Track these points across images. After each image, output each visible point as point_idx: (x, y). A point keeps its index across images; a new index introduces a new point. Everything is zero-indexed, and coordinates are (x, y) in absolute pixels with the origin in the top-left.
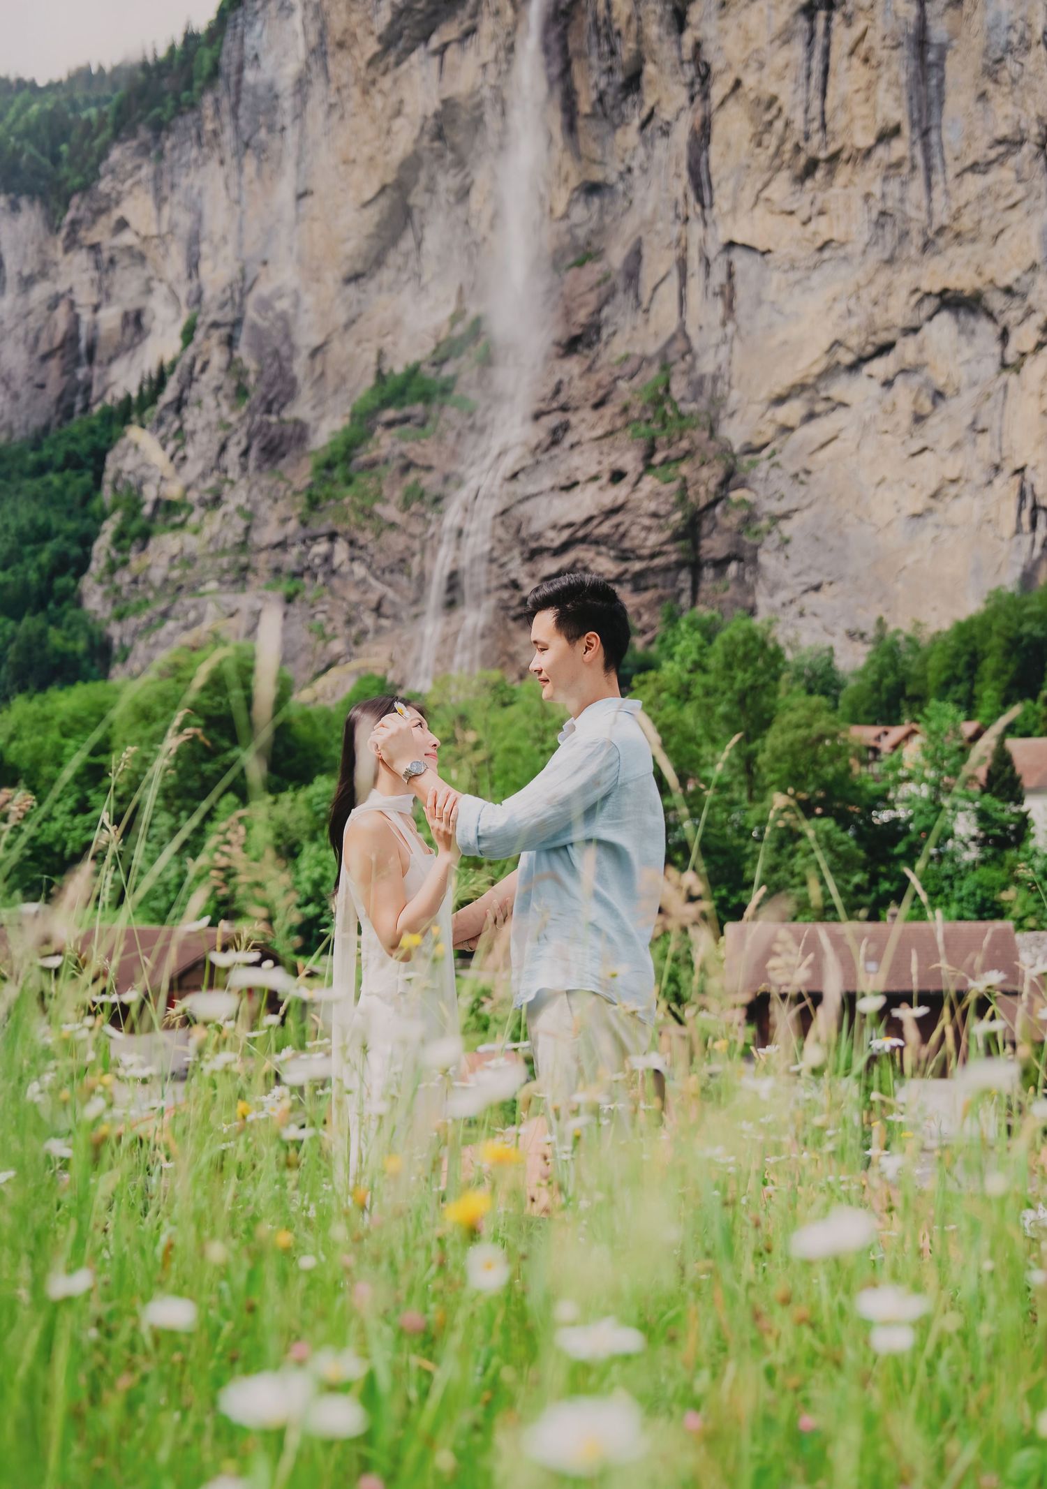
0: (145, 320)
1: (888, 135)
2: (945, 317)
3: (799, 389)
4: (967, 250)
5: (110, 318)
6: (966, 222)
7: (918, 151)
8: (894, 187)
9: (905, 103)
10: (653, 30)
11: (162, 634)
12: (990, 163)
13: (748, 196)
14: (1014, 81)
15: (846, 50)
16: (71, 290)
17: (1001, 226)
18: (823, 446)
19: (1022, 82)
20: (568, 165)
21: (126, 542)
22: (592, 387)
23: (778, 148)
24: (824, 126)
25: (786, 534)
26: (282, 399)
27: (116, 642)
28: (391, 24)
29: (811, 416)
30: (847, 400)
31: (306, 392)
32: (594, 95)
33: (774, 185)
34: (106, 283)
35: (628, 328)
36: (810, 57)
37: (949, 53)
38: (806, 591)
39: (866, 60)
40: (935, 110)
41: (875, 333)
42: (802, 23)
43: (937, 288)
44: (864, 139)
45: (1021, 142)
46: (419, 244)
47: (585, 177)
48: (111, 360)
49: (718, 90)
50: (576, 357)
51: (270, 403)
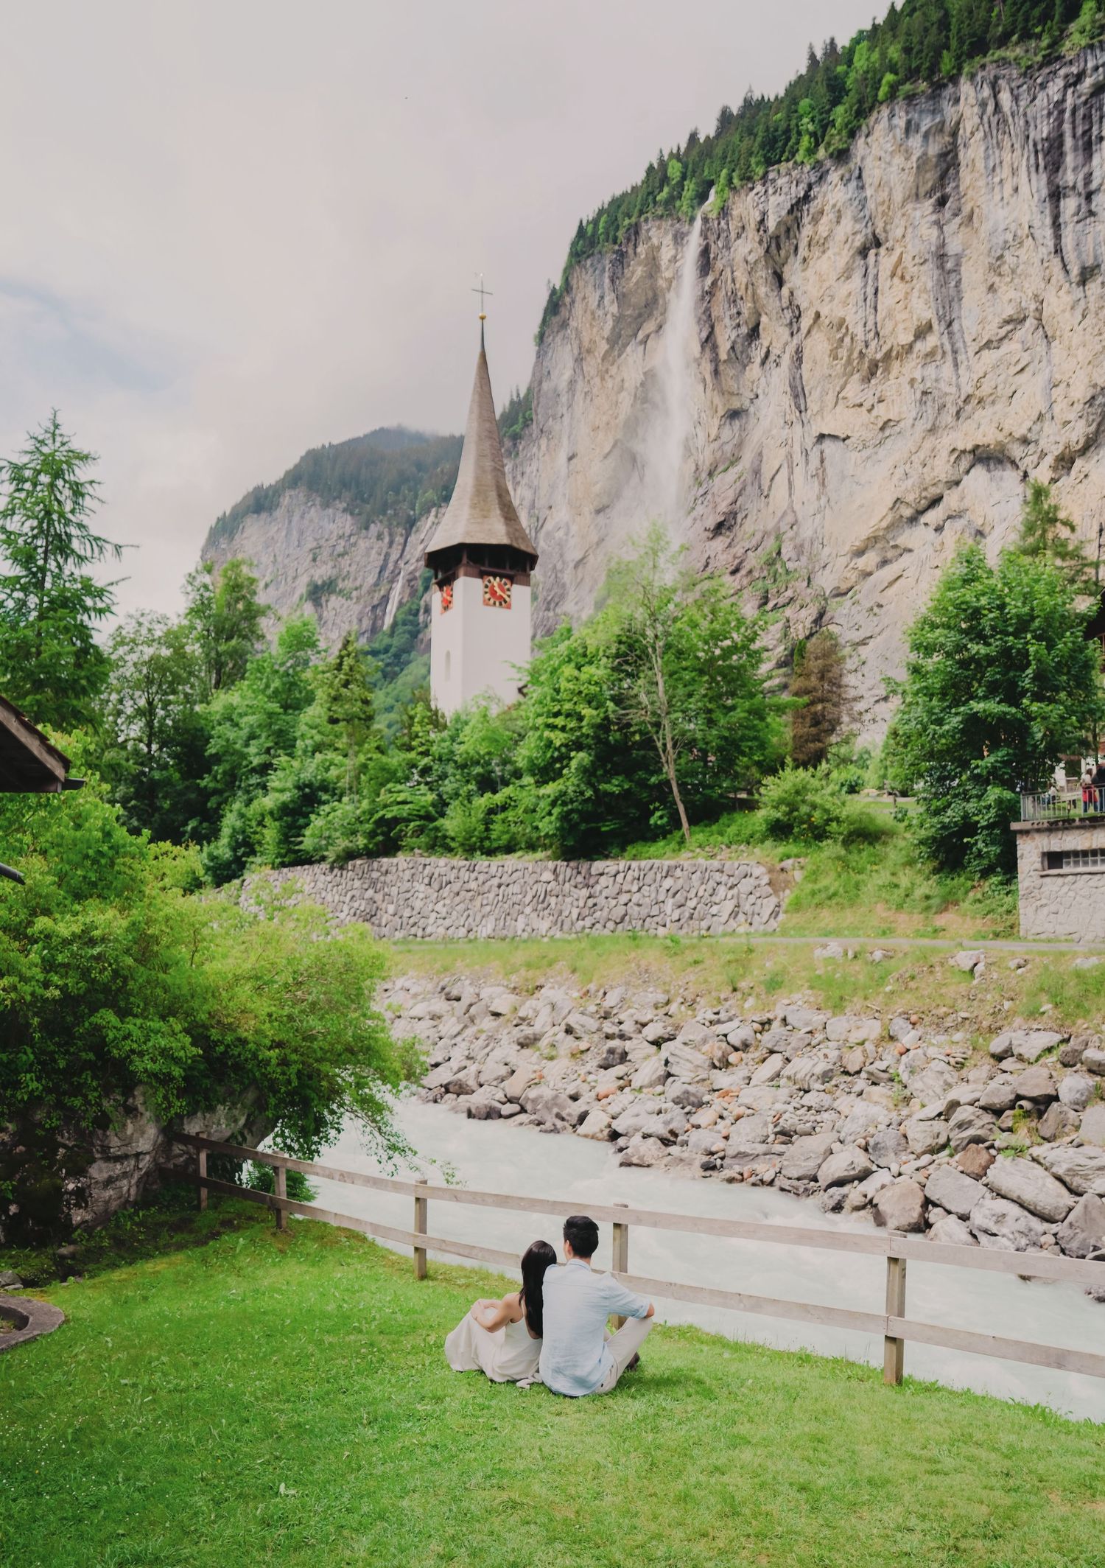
1: (923, 331)
2: (979, 471)
3: (873, 540)
4: (989, 411)
6: (986, 389)
7: (945, 337)
8: (931, 370)
9: (933, 304)
10: (762, 290)
12: (1001, 339)
13: (831, 398)
14: (1013, 272)
15: (889, 273)
17: (1013, 389)
18: (891, 584)
19: (1019, 271)
20: (718, 400)
22: (730, 559)
23: (849, 357)
24: (877, 334)
25: (863, 657)
26: (556, 600)
28: (614, 328)
29: (885, 562)
30: (910, 546)
31: (572, 594)
32: (728, 345)
33: (848, 386)
35: (755, 511)
36: (865, 286)
37: (964, 260)
38: (877, 701)
39: (902, 278)
40: (955, 305)
41: (926, 489)
42: (859, 262)
43: (969, 447)
44: (906, 338)
45: (1025, 318)
46: (641, 479)
47: (728, 406)
49: (806, 322)
50: (721, 538)
51: (549, 603)
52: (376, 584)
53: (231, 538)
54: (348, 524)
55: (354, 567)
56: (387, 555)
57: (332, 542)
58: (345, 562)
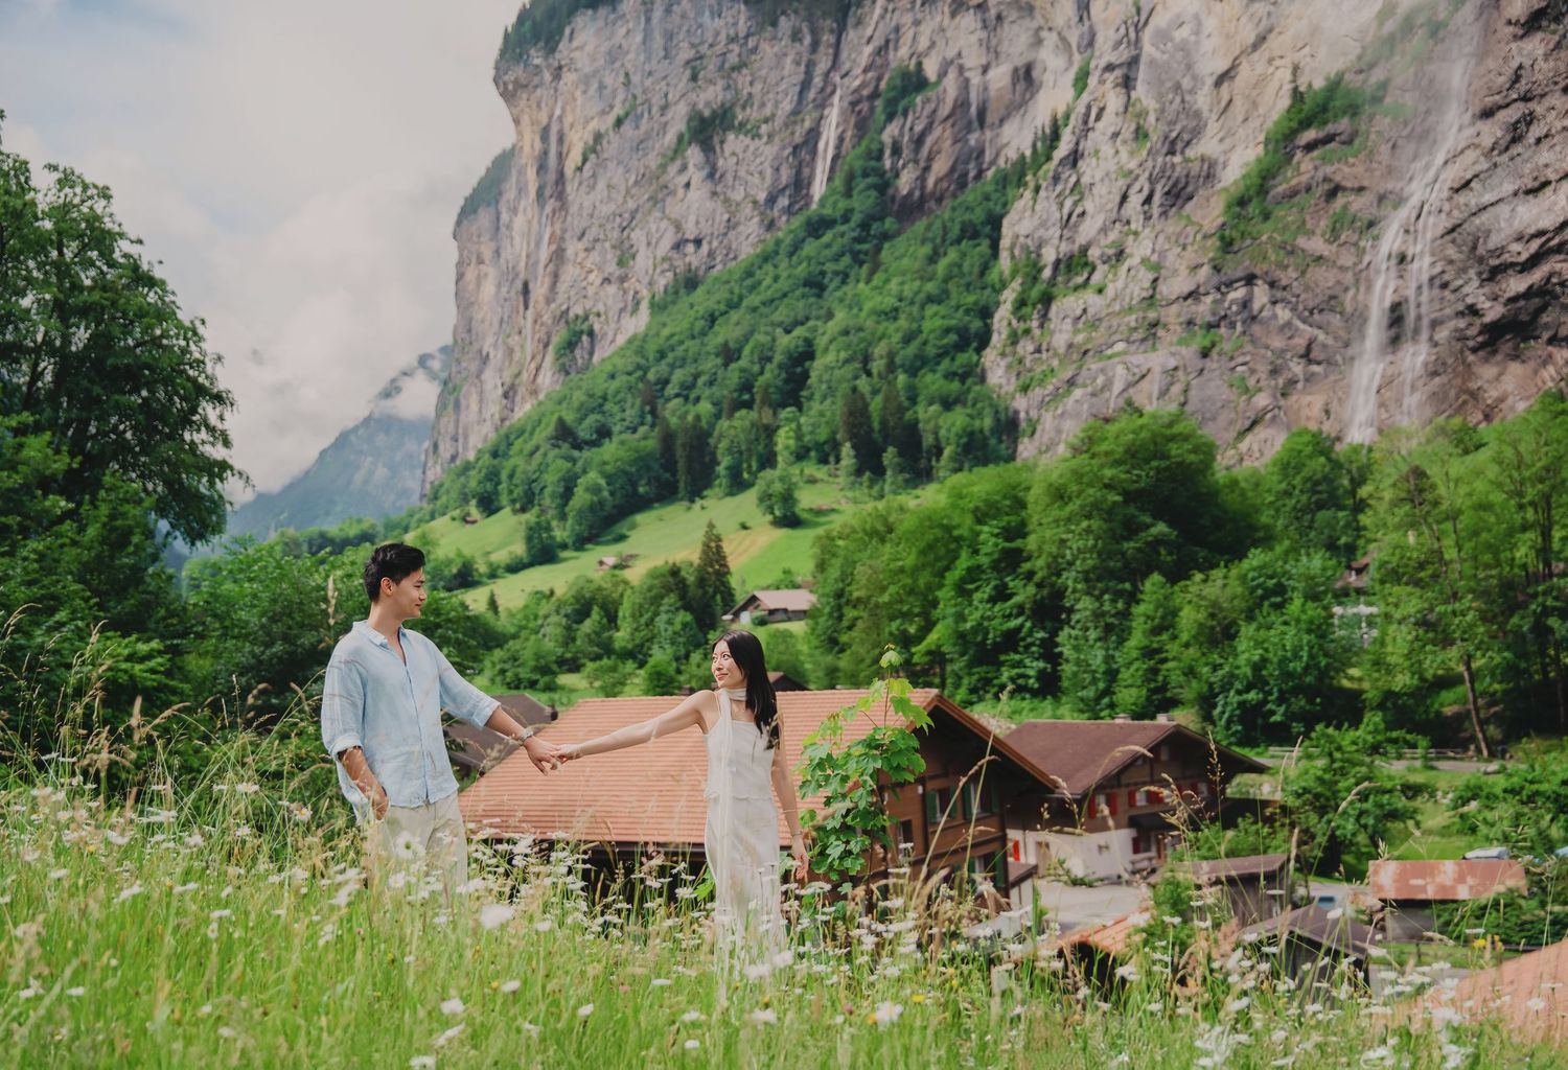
0: (1035, 74)
5: (1000, 76)
11: (1070, 402)
16: (959, 55)
21: (1026, 310)
26: (1186, 136)
27: (1022, 415)
31: (1213, 127)
34: (994, 42)
48: (1002, 121)
50: (1539, 35)
51: (1173, 143)
52: (796, 112)
53: (551, 48)
54: (743, 18)
55: (757, 88)
56: (810, 65)
57: (719, 49)
58: (742, 79)
